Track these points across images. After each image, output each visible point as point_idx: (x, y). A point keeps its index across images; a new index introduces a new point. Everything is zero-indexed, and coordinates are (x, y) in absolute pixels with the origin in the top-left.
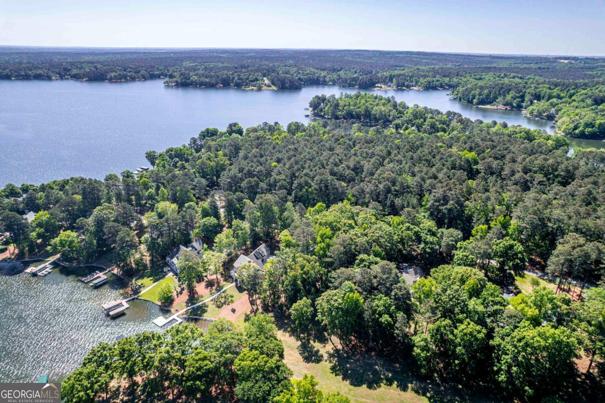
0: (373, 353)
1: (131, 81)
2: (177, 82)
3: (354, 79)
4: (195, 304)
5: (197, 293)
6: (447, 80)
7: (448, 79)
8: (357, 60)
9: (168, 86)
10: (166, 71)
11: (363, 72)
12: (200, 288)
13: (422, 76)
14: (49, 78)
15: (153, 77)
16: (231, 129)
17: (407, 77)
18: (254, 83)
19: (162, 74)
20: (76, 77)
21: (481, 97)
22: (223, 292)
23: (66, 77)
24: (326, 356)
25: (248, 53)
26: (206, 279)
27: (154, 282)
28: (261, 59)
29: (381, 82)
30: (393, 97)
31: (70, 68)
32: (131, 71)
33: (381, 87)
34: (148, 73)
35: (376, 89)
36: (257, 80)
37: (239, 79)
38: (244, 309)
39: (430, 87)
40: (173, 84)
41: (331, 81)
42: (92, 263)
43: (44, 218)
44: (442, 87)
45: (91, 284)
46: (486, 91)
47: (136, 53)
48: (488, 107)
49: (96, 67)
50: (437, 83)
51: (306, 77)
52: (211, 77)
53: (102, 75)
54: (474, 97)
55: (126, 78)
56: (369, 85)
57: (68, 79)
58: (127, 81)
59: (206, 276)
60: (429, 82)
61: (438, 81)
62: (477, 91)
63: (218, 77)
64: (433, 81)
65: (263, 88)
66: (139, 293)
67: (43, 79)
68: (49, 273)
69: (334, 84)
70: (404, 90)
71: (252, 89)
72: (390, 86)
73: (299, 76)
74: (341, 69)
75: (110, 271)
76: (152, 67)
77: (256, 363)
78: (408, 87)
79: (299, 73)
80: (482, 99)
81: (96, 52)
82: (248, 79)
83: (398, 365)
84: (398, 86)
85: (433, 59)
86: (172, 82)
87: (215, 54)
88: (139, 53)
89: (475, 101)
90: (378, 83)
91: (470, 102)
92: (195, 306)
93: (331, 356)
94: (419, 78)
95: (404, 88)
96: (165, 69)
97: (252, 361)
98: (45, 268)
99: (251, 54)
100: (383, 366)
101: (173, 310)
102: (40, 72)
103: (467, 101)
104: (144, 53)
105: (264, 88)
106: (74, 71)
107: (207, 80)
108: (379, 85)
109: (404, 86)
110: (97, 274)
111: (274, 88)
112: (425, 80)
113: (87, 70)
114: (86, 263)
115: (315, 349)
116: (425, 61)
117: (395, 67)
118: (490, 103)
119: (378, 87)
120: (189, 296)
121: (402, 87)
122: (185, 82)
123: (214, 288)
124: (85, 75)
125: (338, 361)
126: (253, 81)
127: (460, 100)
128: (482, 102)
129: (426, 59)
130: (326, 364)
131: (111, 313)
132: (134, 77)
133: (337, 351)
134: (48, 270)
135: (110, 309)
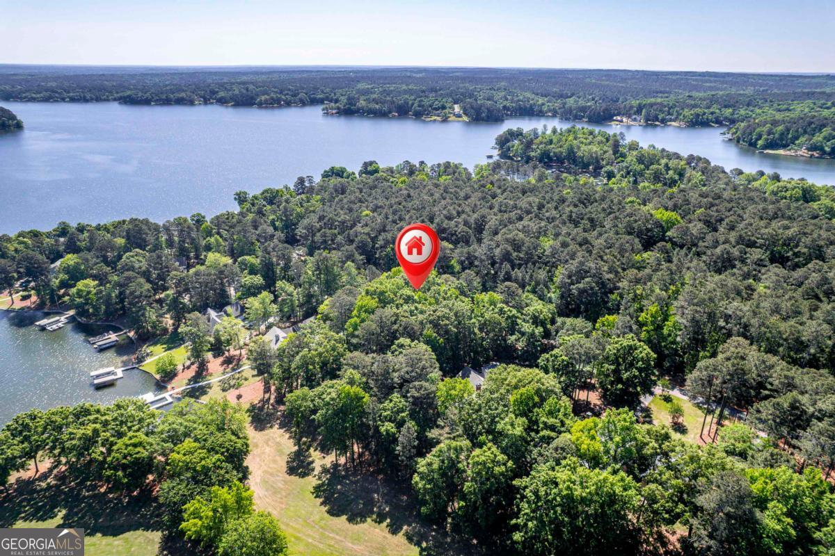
0: (381, 477)
1: (285, 107)
2: (338, 108)
3: (583, 109)
4: (199, 382)
5: (207, 370)
6: (728, 112)
7: (731, 110)
8: (603, 83)
9: (327, 114)
10: (333, 95)
11: (603, 100)
12: (214, 364)
13: (688, 106)
14: (191, 103)
15: (314, 102)
16: (366, 168)
17: (665, 106)
18: (439, 112)
19: (327, 99)
20: (222, 102)
21: (771, 137)
22: (239, 373)
23: (211, 101)
24: (318, 470)
25: (453, 72)
26: (227, 354)
27: (166, 351)
28: (464, 79)
29: (623, 115)
30: (621, 133)
31: (217, 90)
32: (287, 94)
33: (621, 121)
34: (309, 97)
35: (613, 123)
36: (444, 108)
37: (419, 106)
38: (253, 397)
39: (698, 123)
40: (334, 111)
41: (550, 111)
42: (112, 321)
43: (72, 263)
44: (719, 122)
45: (95, 346)
46: (780, 128)
47: (307, 71)
48: (781, 152)
49: (247, 90)
50: (710, 117)
51: (514, 105)
52: (383, 103)
53: (252, 98)
54: (760, 137)
55: (279, 103)
56: (603, 117)
57: (212, 103)
58: (280, 106)
59: (228, 351)
60: (698, 115)
61: (712, 113)
62: (765, 129)
63: (393, 102)
64: (704, 114)
65: (450, 119)
66: (142, 362)
67: (185, 104)
68: (60, 328)
69: (554, 116)
70: (657, 126)
71: (435, 120)
72: (635, 120)
73: (505, 103)
74: (573, 95)
75: (126, 333)
76: (316, 89)
77: (188, 458)
78: (664, 121)
79: (507, 99)
80: (772, 140)
81: (264, 70)
82: (431, 106)
83: (405, 498)
84: (647, 120)
85: (723, 83)
86: (332, 109)
87: (408, 74)
88: (311, 72)
89: (760, 143)
90: (618, 114)
91: (753, 144)
92: (197, 385)
93: (325, 470)
94: (683, 109)
95: (657, 123)
96: (332, 92)
97: (184, 455)
98: (58, 321)
99: (457, 74)
100: (384, 495)
101: (169, 387)
102: (183, 95)
103: (748, 143)
104: (318, 71)
105: (452, 118)
106: (222, 94)
107: (377, 107)
108: (619, 118)
109: (657, 120)
110: (109, 334)
111: (465, 118)
112: (692, 112)
113: (237, 92)
114: (106, 321)
115: (310, 459)
116: (708, 84)
117: (656, 93)
118: (785, 146)
119: (617, 121)
120: (197, 372)
121: (654, 120)
122: (349, 108)
123: (231, 366)
124: (232, 99)
125: (329, 480)
126: (437, 109)
127: (738, 142)
128: (772, 145)
129: (711, 82)
130: (312, 481)
131: (96, 381)
132: (290, 102)
133: (336, 466)
134: (60, 325)
135: (98, 376)
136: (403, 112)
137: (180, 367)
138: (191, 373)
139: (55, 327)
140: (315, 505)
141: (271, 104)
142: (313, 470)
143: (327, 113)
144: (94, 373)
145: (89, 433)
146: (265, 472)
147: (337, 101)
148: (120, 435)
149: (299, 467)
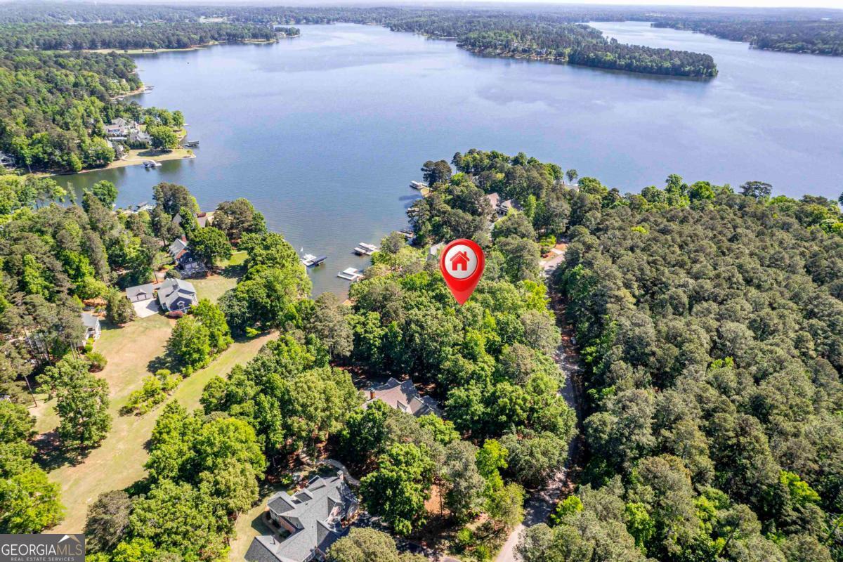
135: (362, 247)
144: (361, 244)
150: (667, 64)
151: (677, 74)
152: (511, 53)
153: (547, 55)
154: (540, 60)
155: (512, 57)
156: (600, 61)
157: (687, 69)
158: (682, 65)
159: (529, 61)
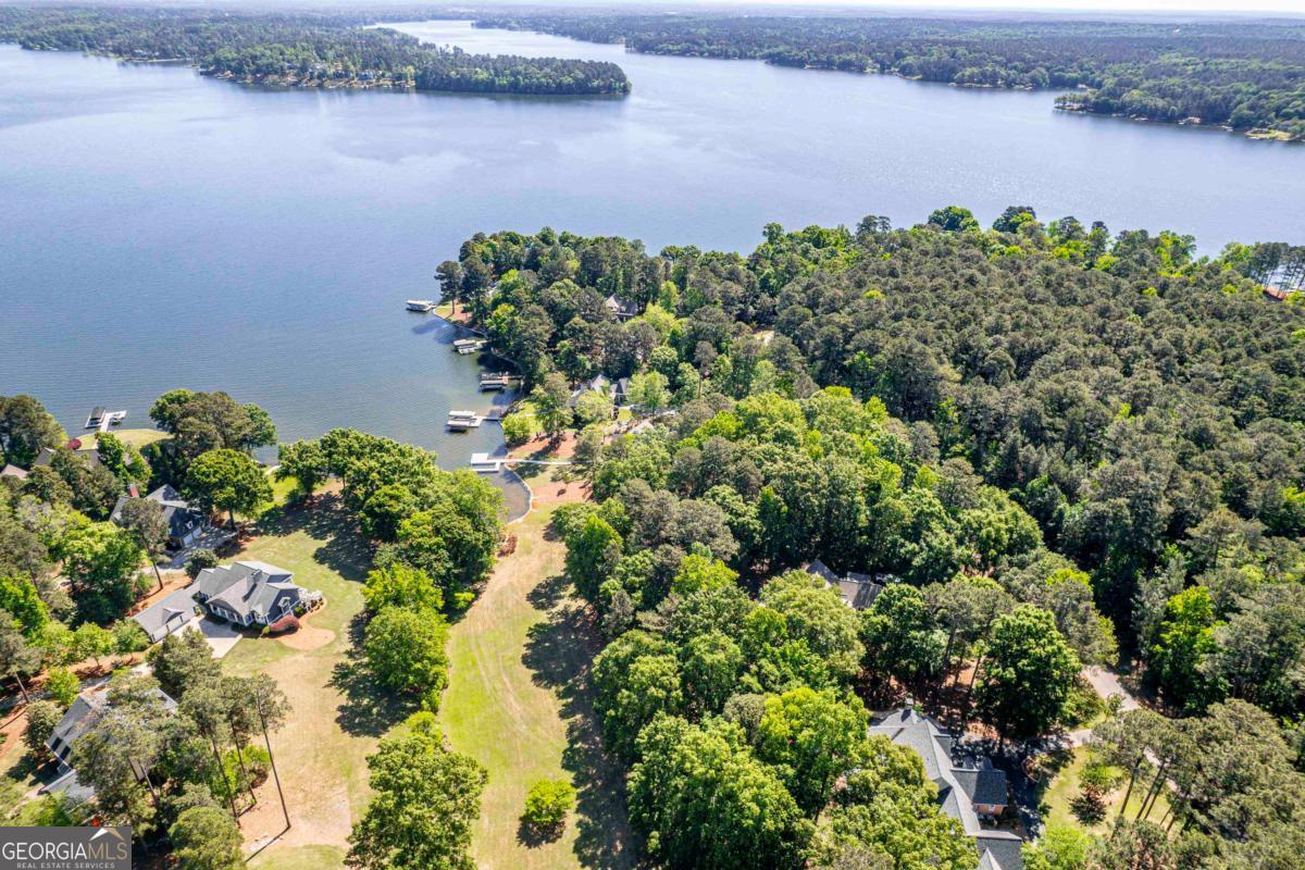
1: (1004, 90)
2: (1089, 100)
4: (539, 460)
5: (557, 449)
12: (568, 446)
14: (861, 70)
15: (1057, 84)
20: (905, 72)
23: (892, 69)
24: (558, 609)
32: (1015, 67)
34: (1052, 75)
40: (1076, 106)
45: (482, 383)
52: (1176, 96)
53: (953, 70)
63: (1200, 96)
66: (506, 416)
68: (469, 353)
75: (519, 379)
86: (1073, 101)
92: (535, 463)
93: (564, 613)
98: (473, 345)
101: (509, 454)
102: (852, 56)
106: (909, 59)
107: (1161, 103)
110: (503, 375)
115: (562, 594)
120: (545, 448)
124: (920, 69)
125: (559, 624)
130: (542, 617)
131: (450, 423)
132: (1014, 81)
133: (580, 612)
134: (472, 350)
135: (456, 418)
136: (1215, 116)
137: (533, 435)
138: (539, 446)
139: (466, 351)
140: (519, 642)
141: (980, 82)
142: (554, 606)
143: (1063, 108)
144: (453, 413)
145: (364, 469)
146: (511, 584)
147: (1099, 85)
148: (388, 482)
149: (545, 595)
150: (567, 80)
151: (584, 93)
152: (317, 81)
153: (378, 80)
154: (370, 89)
155: (321, 86)
156: (468, 82)
157: (595, 83)
158: (588, 79)
159: (350, 91)
